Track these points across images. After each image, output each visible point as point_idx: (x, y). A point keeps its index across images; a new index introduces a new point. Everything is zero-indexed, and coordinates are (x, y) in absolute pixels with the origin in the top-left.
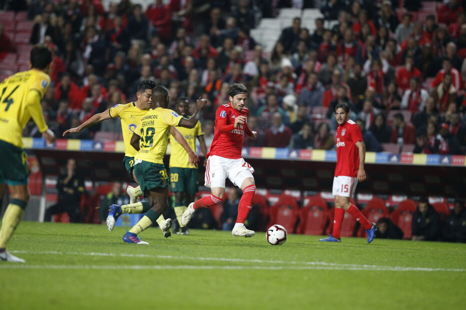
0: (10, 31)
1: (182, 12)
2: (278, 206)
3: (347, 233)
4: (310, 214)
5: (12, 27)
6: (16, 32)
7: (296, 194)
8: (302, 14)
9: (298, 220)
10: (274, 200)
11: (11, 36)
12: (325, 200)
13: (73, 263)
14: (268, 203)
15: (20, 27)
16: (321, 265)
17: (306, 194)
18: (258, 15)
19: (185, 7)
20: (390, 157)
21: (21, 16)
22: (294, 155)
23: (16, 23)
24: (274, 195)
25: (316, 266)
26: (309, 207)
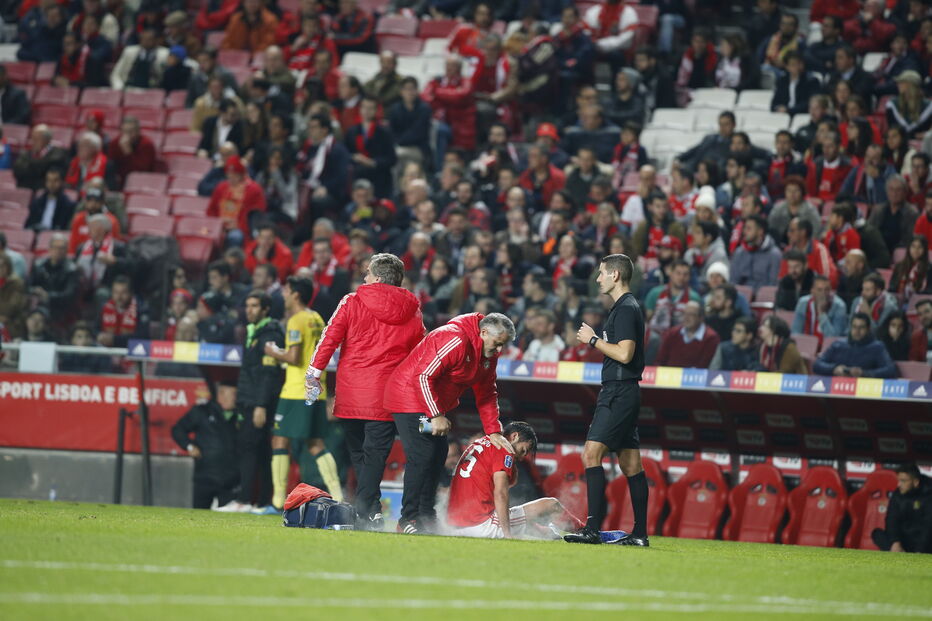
0: (155, 129)
1: (497, 95)
2: (686, 484)
3: (825, 540)
4: (750, 500)
5: (160, 121)
6: (167, 131)
7: (723, 460)
8: (737, 101)
9: (727, 512)
10: (678, 471)
11: (156, 139)
12: (780, 471)
13: (290, 594)
14: (666, 475)
15: (175, 120)
16: (781, 604)
17: (742, 459)
18: (650, 101)
19: (504, 85)
20: (913, 387)
21: (176, 98)
22: (719, 381)
23: (168, 112)
24: (678, 461)
25: (772, 604)
26: (750, 486)
